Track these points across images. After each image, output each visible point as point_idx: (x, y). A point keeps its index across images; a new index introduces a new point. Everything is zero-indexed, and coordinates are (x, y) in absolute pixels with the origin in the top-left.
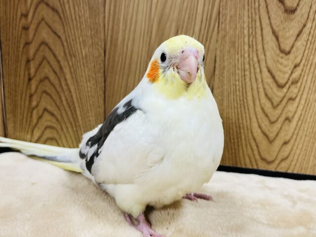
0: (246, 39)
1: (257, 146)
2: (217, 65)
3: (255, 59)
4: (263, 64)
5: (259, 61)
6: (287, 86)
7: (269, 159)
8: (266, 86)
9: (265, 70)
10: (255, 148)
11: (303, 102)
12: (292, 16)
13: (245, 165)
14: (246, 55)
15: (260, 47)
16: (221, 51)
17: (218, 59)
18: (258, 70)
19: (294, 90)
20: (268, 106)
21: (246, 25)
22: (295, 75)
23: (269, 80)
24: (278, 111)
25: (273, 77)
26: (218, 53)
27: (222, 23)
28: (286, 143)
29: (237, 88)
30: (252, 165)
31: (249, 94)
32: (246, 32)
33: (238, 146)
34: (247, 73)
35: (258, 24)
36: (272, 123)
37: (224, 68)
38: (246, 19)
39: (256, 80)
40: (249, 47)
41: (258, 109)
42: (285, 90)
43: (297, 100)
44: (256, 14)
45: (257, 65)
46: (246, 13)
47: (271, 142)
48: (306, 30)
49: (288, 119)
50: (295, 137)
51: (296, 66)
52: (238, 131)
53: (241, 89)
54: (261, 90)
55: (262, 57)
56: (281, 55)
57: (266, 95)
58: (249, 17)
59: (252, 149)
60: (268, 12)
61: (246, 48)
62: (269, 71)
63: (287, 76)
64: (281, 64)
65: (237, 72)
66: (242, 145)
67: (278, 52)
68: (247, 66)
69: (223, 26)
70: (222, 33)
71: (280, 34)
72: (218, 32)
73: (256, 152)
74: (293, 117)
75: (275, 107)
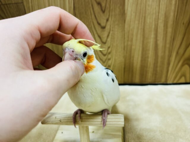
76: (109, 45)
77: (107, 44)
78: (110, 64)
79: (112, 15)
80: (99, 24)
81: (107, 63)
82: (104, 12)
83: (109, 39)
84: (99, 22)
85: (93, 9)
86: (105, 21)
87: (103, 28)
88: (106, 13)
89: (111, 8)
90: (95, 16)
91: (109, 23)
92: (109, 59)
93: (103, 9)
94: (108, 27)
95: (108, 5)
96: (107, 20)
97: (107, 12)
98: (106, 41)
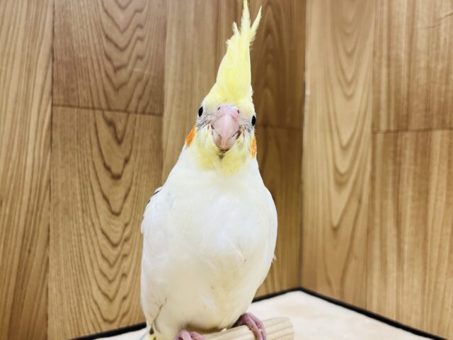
0: (79, 205)
1: (99, 308)
2: (51, 234)
3: (90, 223)
4: (97, 227)
5: (93, 225)
6: (121, 244)
7: (111, 318)
8: (102, 248)
9: (99, 232)
10: (96, 311)
11: (135, 256)
12: (119, 182)
13: (89, 331)
14: (81, 220)
15: (93, 211)
16: (54, 220)
17: (51, 228)
18: (93, 233)
19: (127, 247)
20: (105, 266)
21: (78, 192)
22: (127, 233)
23: (104, 241)
24: (115, 269)
25: (107, 238)
26: (51, 221)
27: (54, 191)
28: (124, 298)
29: (75, 254)
30: (95, 330)
31: (87, 258)
32: (79, 198)
33: (80, 314)
34: (83, 238)
35: (89, 190)
36: (110, 282)
37: (59, 236)
38: (77, 185)
39: (92, 243)
40: (83, 211)
41: (97, 272)
42: (119, 248)
43: (131, 255)
44: (87, 180)
45: (91, 229)
46: (77, 180)
47: (111, 300)
48: (131, 193)
49: (124, 275)
50: (132, 290)
51: (126, 225)
52: (79, 298)
53: (78, 255)
54: (98, 252)
55: (95, 220)
56: (113, 216)
57: (103, 256)
58: (80, 184)
59: (95, 314)
60: (97, 178)
61: (80, 213)
62: (104, 233)
63: (119, 235)
64: (114, 225)
65: (73, 238)
66: (84, 313)
67: (110, 214)
68: (82, 231)
69: (55, 193)
70: (54, 201)
71: (110, 198)
72: (50, 200)
73: (98, 316)
74: (129, 271)
75: (111, 266)
76: (127, 220)
77: (122, 216)
78: (125, 270)
79: (137, 151)
80: (108, 169)
81: (119, 267)
82: (119, 142)
83: (127, 205)
84: (108, 163)
85: (97, 132)
86: (122, 162)
87: (117, 177)
88: (123, 144)
89: (136, 135)
90: (100, 150)
91: (129, 167)
92: (125, 256)
93: (119, 136)
94: (126, 177)
95: (128, 129)
96: (126, 161)
97: (126, 142)
98: (122, 208)
